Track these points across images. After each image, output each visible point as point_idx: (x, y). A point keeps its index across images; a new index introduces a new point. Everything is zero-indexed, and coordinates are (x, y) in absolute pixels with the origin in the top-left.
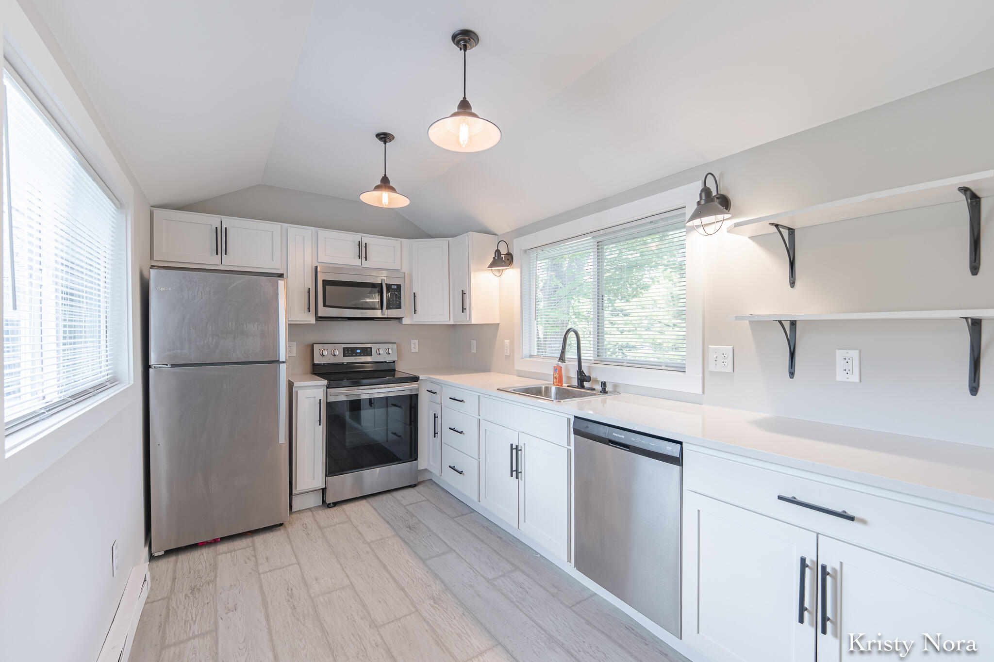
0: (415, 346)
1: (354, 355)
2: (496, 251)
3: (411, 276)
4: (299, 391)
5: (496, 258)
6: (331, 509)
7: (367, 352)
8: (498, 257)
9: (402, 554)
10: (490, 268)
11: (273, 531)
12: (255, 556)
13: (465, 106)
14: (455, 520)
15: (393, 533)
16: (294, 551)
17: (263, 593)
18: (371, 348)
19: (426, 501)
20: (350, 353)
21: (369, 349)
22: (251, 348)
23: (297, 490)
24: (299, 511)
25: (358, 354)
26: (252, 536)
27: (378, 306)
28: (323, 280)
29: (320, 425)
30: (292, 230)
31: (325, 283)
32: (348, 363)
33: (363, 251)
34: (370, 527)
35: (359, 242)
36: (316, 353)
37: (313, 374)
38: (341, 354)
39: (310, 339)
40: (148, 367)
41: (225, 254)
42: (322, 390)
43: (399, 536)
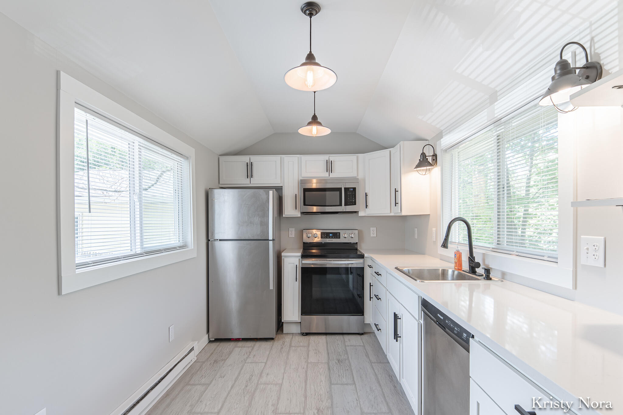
0: (373, 232)
1: (328, 237)
2: (421, 154)
3: (364, 180)
4: (285, 259)
5: (421, 160)
6: (304, 336)
7: (336, 235)
8: (423, 159)
9: (322, 375)
10: (416, 169)
11: (267, 341)
12: (250, 353)
13: (310, 59)
14: (372, 365)
15: (326, 361)
16: (268, 355)
17: (239, 373)
18: (339, 233)
19: (362, 346)
20: (325, 236)
21: (338, 234)
22: (254, 232)
23: (284, 320)
24: (287, 333)
25: (331, 237)
26: (256, 342)
27: (339, 204)
28: (304, 188)
29: (296, 281)
30: (287, 159)
31: (306, 190)
32: (324, 242)
33: (329, 166)
34: (316, 353)
35: (327, 160)
36: (305, 236)
37: (303, 249)
38: (320, 236)
39: (303, 226)
40: (208, 240)
41: (252, 177)
42: (298, 259)
43: (328, 364)
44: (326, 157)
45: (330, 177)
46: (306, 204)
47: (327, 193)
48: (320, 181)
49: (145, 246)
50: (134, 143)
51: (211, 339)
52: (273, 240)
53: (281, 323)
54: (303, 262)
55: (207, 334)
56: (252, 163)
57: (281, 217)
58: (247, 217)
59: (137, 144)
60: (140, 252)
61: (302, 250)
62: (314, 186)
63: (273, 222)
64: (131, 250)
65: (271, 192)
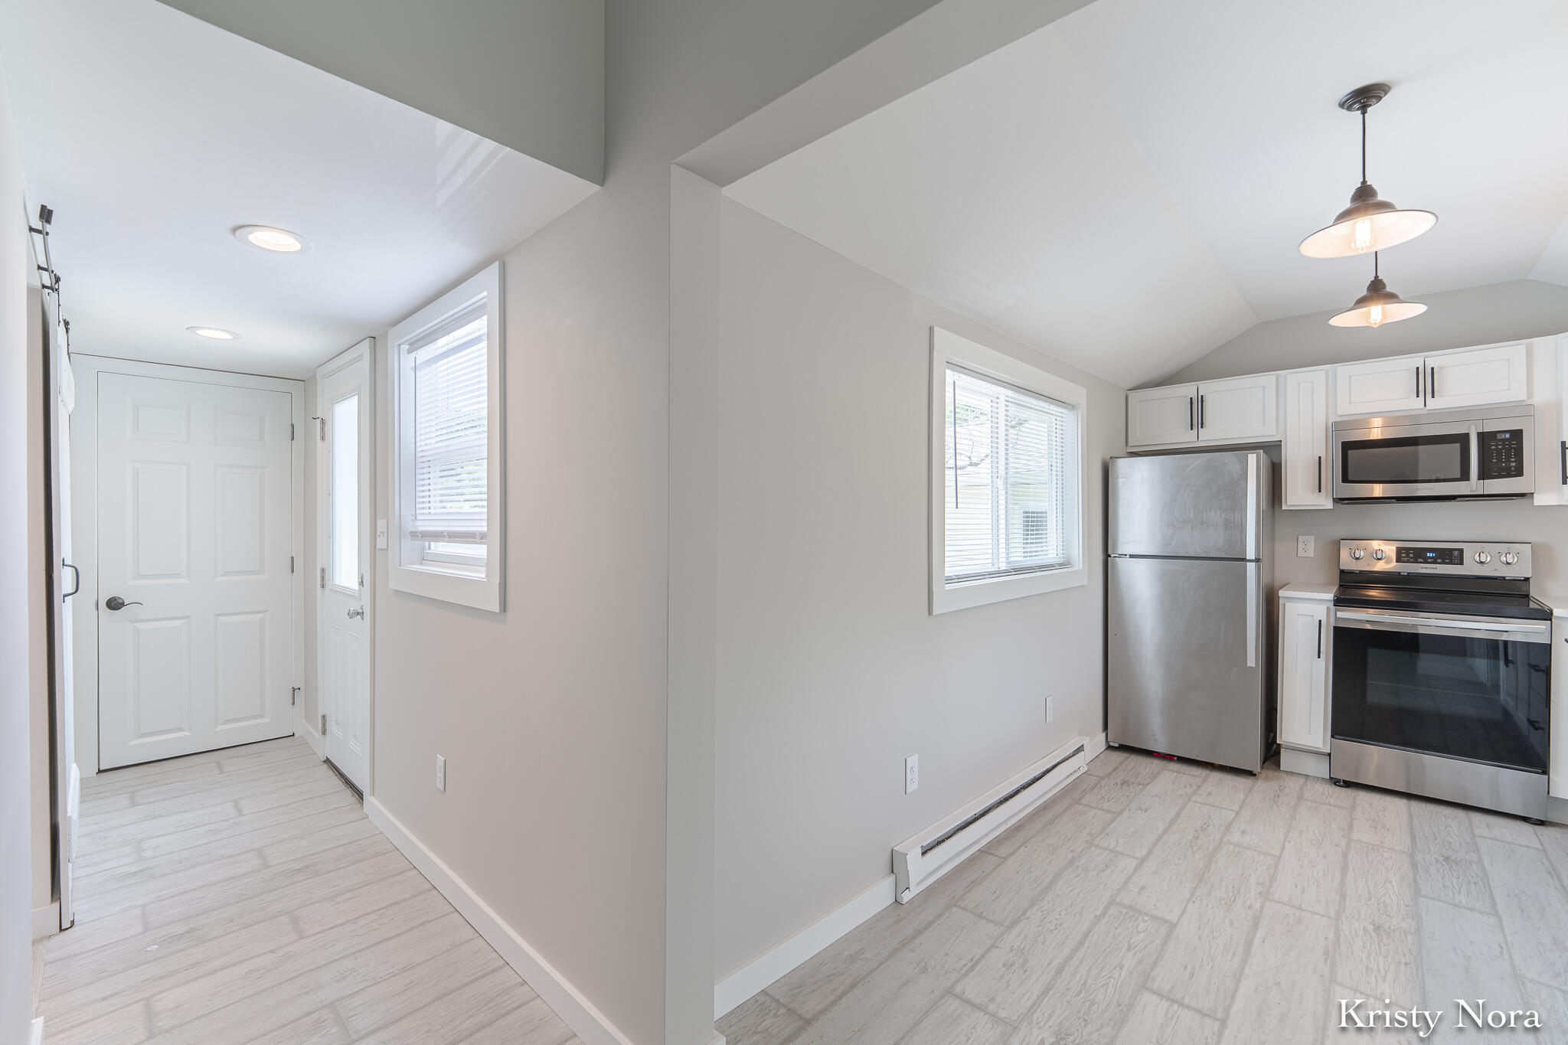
1: (1422, 560)
4: (1287, 604)
6: (1338, 787)
7: (1451, 557)
9: (1392, 872)
12: (1199, 786)
13: (1365, 198)
15: (1406, 850)
16: (1244, 801)
17: (1178, 815)
18: (1461, 550)
19: (1536, 848)
20: (1412, 558)
21: (1456, 553)
22: (1212, 541)
23: (1283, 739)
24: (1291, 772)
25: (1429, 560)
26: (1211, 770)
27: (1459, 476)
28: (1343, 443)
29: (1319, 657)
30: (1293, 378)
31: (1347, 446)
32: (1408, 573)
33: (1426, 382)
34: (1376, 828)
35: (1418, 368)
36: (1345, 555)
37: (1341, 586)
38: (1394, 556)
39: (1339, 531)
40: (1107, 556)
41: (1202, 427)
42: (1325, 607)
43: (1412, 857)
44: (1416, 360)
45: (1429, 407)
46: (1350, 478)
47: (1422, 449)
48: (1392, 420)
49: (1012, 559)
50: (998, 398)
51: (1112, 744)
52: (1257, 560)
53: (1275, 746)
54: (1340, 614)
55: (1104, 731)
56: (1202, 396)
57: (1277, 510)
58: (1192, 512)
59: (1002, 398)
60: (1005, 568)
61: (1335, 588)
62: (1376, 434)
63: (1258, 522)
64: (993, 565)
65: (1252, 458)
